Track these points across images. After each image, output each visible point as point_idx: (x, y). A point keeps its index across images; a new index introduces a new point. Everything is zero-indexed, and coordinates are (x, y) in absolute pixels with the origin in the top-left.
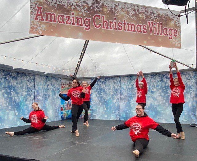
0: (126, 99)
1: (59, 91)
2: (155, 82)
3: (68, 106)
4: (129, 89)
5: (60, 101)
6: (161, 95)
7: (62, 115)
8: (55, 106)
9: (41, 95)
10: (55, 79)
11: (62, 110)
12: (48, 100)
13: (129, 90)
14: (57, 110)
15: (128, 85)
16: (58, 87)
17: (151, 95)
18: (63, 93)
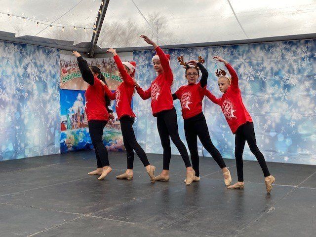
1: (57, 81)
2: (295, 61)
3: (79, 118)
5: (59, 106)
6: (308, 95)
7: (62, 141)
8: (47, 119)
9: (8, 90)
10: (44, 52)
11: (63, 128)
12: (28, 103)
14: (52, 129)
16: (53, 72)
17: (284, 94)
18: (66, 88)
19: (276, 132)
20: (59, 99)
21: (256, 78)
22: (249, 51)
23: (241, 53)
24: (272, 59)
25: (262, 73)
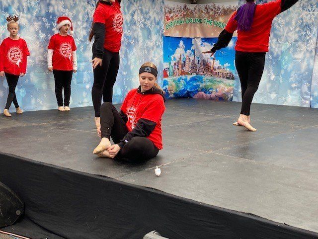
1: (160, 28)
3: (180, 66)
5: (162, 53)
7: (164, 88)
11: (166, 75)
12: (134, 50)
16: (157, 19)
18: (168, 35)
20: (162, 46)
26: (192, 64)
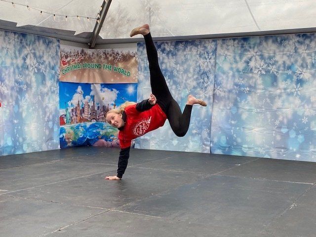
0: (228, 98)
1: (56, 73)
2: (308, 55)
3: (78, 112)
4: (238, 71)
5: (58, 99)
7: (61, 136)
8: (45, 113)
9: (7, 81)
10: (44, 42)
11: (62, 123)
12: (27, 95)
13: (236, 74)
14: (50, 123)
15: (236, 62)
16: (52, 64)
17: (297, 90)
18: (65, 80)
19: (288, 128)
20: (58, 92)
21: (268, 72)
22: (260, 44)
23: (252, 46)
24: (285, 53)
25: (274, 67)
26: (91, 111)
